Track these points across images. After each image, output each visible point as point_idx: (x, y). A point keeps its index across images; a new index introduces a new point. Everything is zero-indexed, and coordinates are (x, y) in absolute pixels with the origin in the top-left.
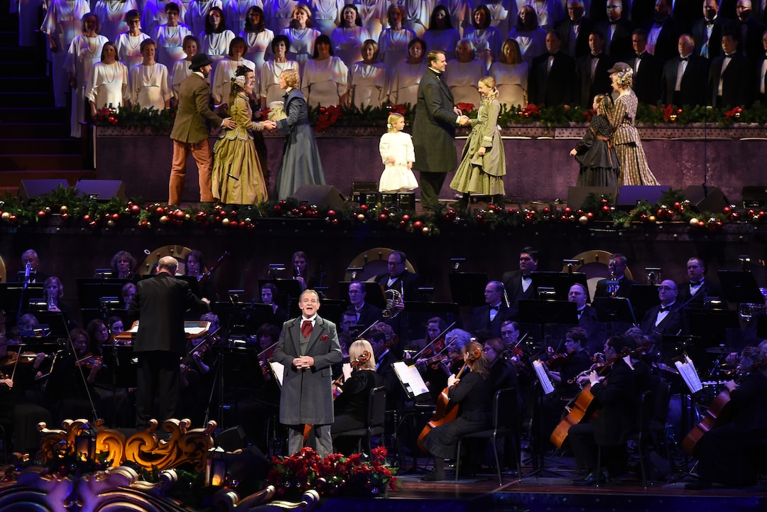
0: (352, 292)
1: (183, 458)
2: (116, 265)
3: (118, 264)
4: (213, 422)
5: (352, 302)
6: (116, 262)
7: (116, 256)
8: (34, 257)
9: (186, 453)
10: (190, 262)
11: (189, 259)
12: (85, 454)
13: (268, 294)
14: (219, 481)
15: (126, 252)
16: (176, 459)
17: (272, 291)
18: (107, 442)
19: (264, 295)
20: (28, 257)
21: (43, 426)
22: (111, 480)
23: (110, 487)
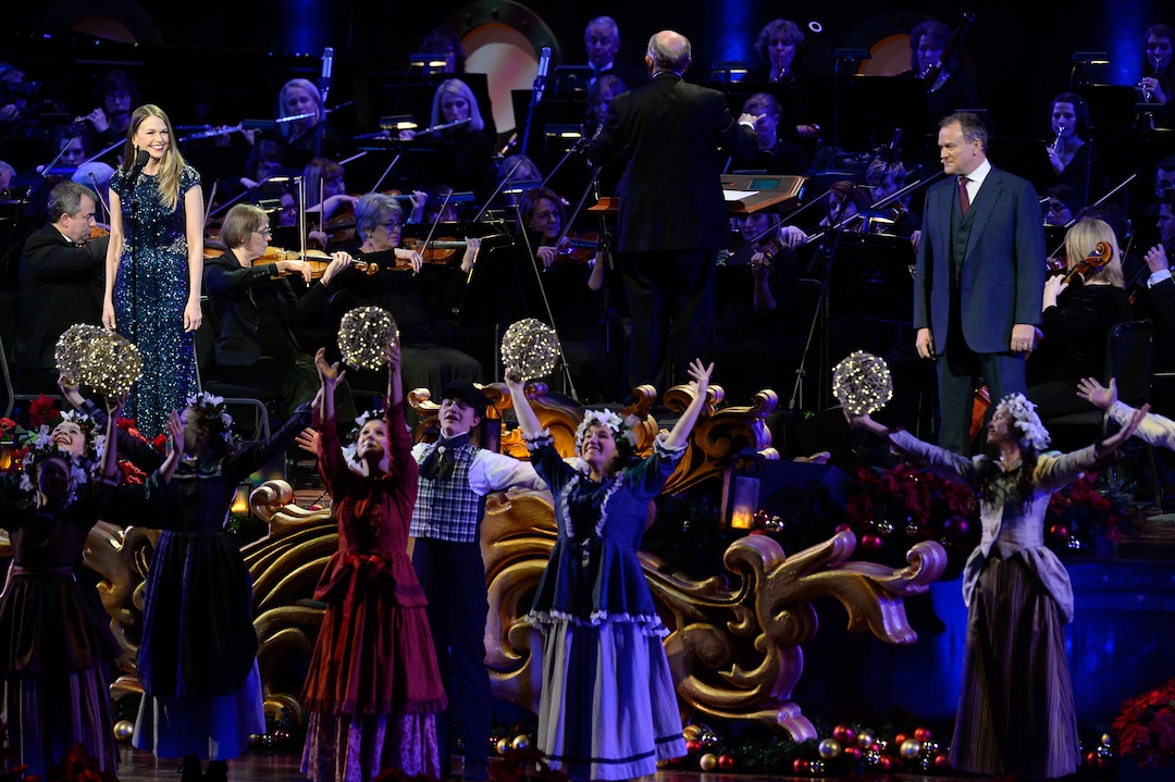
1: (706, 468)
2: (765, 48)
3: (771, 48)
4: (770, 392)
6: (766, 42)
7: (768, 28)
8: (612, 34)
9: (711, 459)
10: (924, 50)
11: (921, 43)
13: (1067, 116)
14: (747, 518)
15: (788, 23)
16: (691, 471)
17: (1075, 109)
19: (1058, 116)
20: (599, 33)
21: (423, 395)
22: (517, 512)
23: (517, 527)
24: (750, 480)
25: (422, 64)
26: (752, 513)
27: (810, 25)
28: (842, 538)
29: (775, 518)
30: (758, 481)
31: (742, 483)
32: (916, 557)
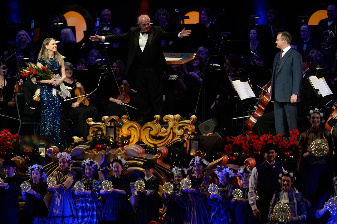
0: (302, 31)
1: (176, 138)
3: (159, 17)
4: (194, 116)
5: (302, 37)
6: (158, 15)
7: (159, 11)
8: (109, 14)
9: (178, 135)
11: (202, 13)
12: (112, 137)
13: (254, 34)
15: (165, 9)
16: (172, 140)
18: (130, 129)
21: (91, 120)
22: (128, 153)
23: (127, 157)
24: (195, 142)
25: (56, 24)
26: (196, 152)
27: (175, 10)
28: (225, 158)
29: (204, 152)
30: (197, 142)
31: (193, 142)
32: (247, 162)
